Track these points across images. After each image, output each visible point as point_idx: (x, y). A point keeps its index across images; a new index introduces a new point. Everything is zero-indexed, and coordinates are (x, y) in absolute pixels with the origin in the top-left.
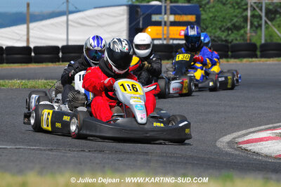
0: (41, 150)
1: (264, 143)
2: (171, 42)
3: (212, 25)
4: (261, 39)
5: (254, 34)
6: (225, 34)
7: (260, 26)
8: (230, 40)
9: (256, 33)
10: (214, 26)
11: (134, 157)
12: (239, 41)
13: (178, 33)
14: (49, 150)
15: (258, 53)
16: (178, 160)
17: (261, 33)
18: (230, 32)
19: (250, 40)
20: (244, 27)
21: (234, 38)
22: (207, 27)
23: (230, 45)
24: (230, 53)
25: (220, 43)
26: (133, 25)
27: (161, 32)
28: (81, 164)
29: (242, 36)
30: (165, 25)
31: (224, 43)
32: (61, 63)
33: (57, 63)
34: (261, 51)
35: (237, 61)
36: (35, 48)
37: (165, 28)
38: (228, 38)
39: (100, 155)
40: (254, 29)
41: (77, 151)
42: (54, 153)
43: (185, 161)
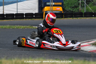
0: (8, 50)
1: (85, 47)
2: (53, 12)
3: (67, 6)
4: (84, 11)
5: (82, 9)
6: (72, 9)
7: (84, 6)
8: (74, 11)
9: (83, 9)
10: (68, 6)
11: (40, 52)
12: (77, 11)
13: (56, 9)
14: (10, 50)
15: (83, 16)
16: (55, 53)
17: (84, 9)
18: (74, 8)
19: (81, 11)
20: (78, 7)
21: (75, 10)
22: (66, 7)
23: (73, 13)
24: (73, 16)
25: (70, 12)
26: (40, 6)
27: (50, 9)
28: (21, 55)
29: (78, 10)
30: (51, 6)
31: (71, 12)
32: (15, 19)
33: (14, 20)
34: (84, 15)
35: (76, 18)
36: (6, 14)
37: (51, 7)
38: (73, 10)
39: (28, 52)
40: (82, 7)
41: (20, 50)
42: (12, 51)
43: (58, 53)
